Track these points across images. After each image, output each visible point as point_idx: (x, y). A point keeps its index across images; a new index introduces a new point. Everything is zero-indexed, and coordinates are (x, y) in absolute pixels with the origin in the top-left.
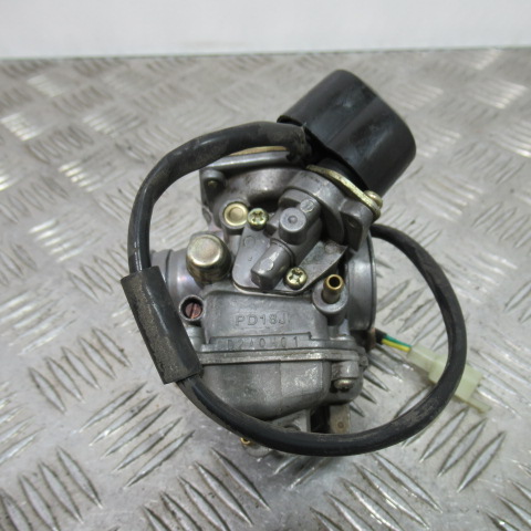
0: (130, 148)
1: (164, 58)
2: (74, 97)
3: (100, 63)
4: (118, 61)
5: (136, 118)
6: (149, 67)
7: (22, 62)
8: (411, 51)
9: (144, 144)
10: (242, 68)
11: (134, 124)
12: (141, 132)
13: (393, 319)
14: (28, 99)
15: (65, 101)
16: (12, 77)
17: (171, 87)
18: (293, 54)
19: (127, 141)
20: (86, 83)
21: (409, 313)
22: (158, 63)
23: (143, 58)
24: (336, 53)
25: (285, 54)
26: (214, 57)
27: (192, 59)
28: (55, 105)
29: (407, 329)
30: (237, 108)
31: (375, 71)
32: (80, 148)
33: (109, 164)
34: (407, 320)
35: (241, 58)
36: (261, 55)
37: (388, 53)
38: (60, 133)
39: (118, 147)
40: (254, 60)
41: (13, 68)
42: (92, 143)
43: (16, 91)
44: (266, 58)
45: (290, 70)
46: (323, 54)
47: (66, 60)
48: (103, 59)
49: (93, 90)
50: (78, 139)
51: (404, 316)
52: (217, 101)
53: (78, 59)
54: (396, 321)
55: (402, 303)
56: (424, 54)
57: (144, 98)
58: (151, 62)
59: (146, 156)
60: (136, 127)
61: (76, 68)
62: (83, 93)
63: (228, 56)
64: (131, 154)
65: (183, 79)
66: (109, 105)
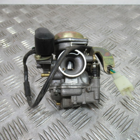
0: (65, 26)
1: (70, 5)
2: (49, 14)
3: (54, 6)
4: (58, 5)
5: (66, 19)
6: (66, 7)
7: (35, 5)
8: (131, 5)
9: (69, 25)
10: (90, 8)
11: (65, 20)
12: (67, 22)
13: (134, 64)
14: (38, 14)
15: (47, 14)
16: (34, 9)
17: (73, 12)
18: (102, 5)
19: (64, 24)
20: (52, 11)
21: (138, 63)
22: (68, 6)
23: (65, 5)
24: (113, 5)
25: (100, 5)
26: (82, 5)
27: (77, 6)
28: (45, 15)
29: (137, 66)
30: (90, 17)
31: (123, 10)
32: (53, 25)
33: (61, 29)
34: (137, 65)
35: (89, 5)
36: (94, 5)
37: (126, 5)
38: (48, 22)
39: (62, 25)
40: (92, 6)
41: (33, 6)
42: (56, 24)
43: (35, 12)
44: (95, 6)
45: (102, 9)
46: (109, 5)
47: (46, 5)
48: (55, 5)
49: (54, 12)
50: (53, 23)
51: (137, 64)
52: (85, 16)
53: (48, 5)
54: (135, 65)
55: (136, 61)
56: (135, 6)
57: (66, 14)
58: (67, 6)
59: (70, 27)
60: (66, 21)
61: (48, 7)
62: (51, 13)
63: (86, 5)
64: (66, 27)
65: (75, 10)
66: (58, 16)
